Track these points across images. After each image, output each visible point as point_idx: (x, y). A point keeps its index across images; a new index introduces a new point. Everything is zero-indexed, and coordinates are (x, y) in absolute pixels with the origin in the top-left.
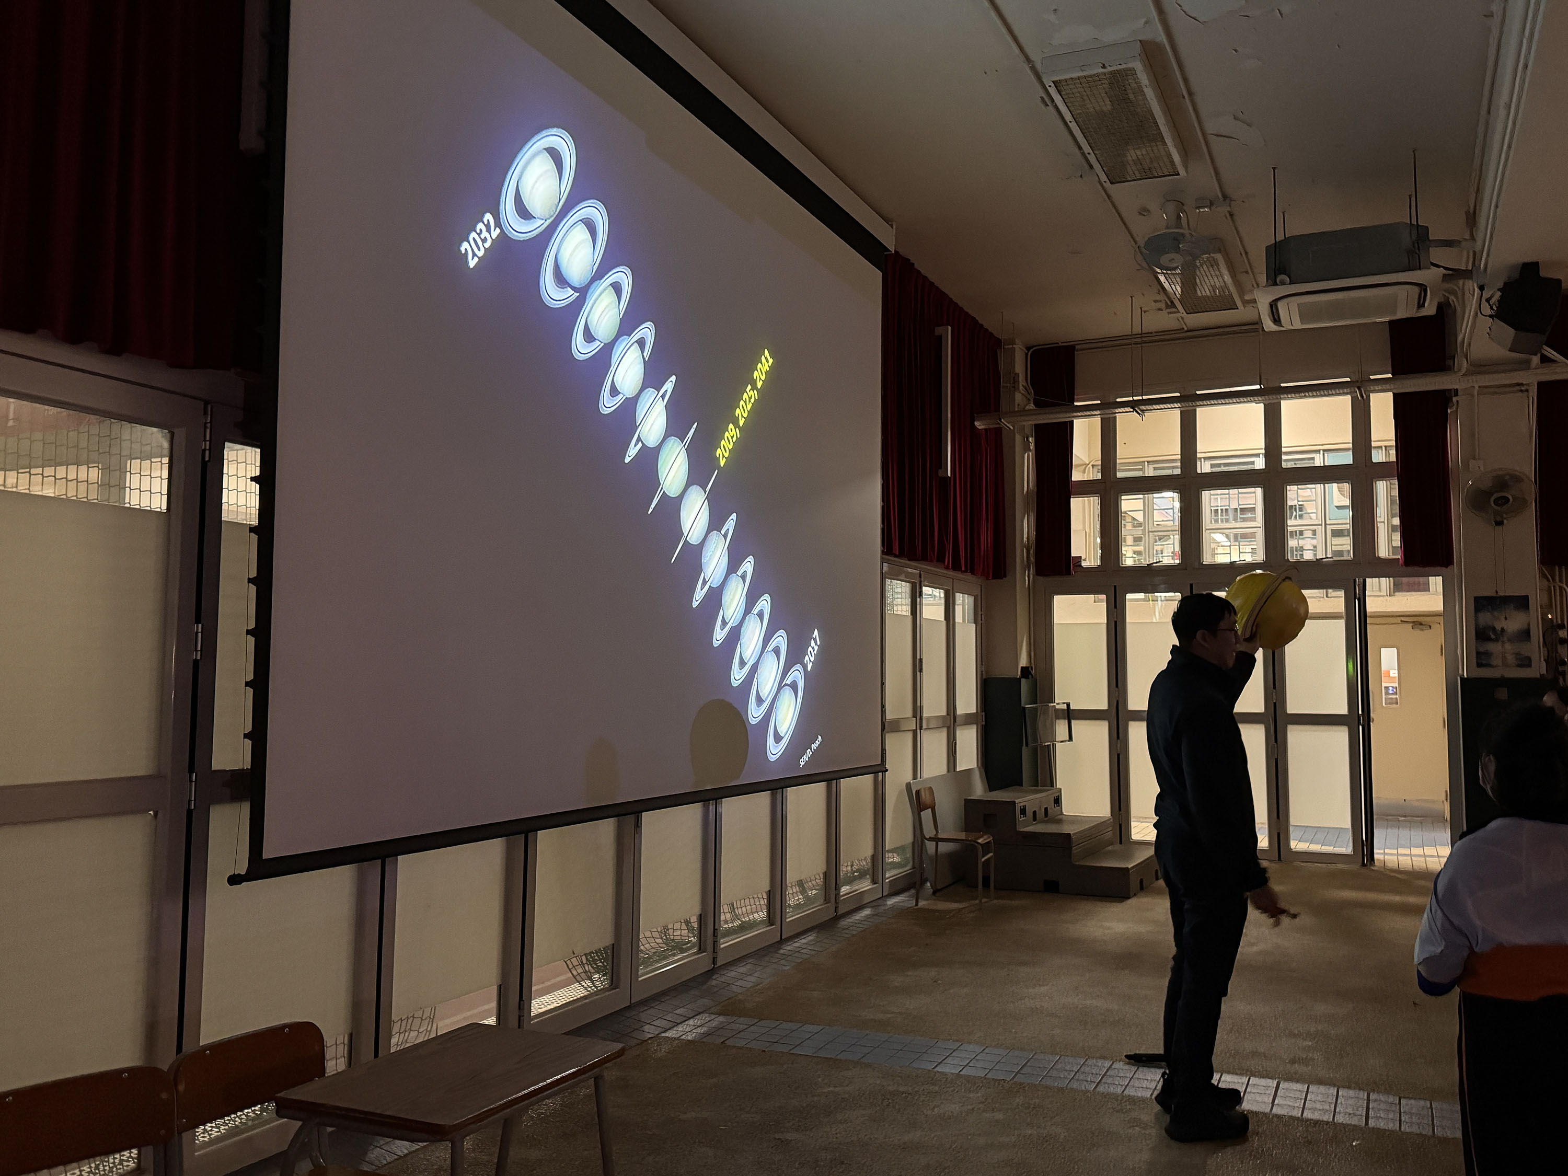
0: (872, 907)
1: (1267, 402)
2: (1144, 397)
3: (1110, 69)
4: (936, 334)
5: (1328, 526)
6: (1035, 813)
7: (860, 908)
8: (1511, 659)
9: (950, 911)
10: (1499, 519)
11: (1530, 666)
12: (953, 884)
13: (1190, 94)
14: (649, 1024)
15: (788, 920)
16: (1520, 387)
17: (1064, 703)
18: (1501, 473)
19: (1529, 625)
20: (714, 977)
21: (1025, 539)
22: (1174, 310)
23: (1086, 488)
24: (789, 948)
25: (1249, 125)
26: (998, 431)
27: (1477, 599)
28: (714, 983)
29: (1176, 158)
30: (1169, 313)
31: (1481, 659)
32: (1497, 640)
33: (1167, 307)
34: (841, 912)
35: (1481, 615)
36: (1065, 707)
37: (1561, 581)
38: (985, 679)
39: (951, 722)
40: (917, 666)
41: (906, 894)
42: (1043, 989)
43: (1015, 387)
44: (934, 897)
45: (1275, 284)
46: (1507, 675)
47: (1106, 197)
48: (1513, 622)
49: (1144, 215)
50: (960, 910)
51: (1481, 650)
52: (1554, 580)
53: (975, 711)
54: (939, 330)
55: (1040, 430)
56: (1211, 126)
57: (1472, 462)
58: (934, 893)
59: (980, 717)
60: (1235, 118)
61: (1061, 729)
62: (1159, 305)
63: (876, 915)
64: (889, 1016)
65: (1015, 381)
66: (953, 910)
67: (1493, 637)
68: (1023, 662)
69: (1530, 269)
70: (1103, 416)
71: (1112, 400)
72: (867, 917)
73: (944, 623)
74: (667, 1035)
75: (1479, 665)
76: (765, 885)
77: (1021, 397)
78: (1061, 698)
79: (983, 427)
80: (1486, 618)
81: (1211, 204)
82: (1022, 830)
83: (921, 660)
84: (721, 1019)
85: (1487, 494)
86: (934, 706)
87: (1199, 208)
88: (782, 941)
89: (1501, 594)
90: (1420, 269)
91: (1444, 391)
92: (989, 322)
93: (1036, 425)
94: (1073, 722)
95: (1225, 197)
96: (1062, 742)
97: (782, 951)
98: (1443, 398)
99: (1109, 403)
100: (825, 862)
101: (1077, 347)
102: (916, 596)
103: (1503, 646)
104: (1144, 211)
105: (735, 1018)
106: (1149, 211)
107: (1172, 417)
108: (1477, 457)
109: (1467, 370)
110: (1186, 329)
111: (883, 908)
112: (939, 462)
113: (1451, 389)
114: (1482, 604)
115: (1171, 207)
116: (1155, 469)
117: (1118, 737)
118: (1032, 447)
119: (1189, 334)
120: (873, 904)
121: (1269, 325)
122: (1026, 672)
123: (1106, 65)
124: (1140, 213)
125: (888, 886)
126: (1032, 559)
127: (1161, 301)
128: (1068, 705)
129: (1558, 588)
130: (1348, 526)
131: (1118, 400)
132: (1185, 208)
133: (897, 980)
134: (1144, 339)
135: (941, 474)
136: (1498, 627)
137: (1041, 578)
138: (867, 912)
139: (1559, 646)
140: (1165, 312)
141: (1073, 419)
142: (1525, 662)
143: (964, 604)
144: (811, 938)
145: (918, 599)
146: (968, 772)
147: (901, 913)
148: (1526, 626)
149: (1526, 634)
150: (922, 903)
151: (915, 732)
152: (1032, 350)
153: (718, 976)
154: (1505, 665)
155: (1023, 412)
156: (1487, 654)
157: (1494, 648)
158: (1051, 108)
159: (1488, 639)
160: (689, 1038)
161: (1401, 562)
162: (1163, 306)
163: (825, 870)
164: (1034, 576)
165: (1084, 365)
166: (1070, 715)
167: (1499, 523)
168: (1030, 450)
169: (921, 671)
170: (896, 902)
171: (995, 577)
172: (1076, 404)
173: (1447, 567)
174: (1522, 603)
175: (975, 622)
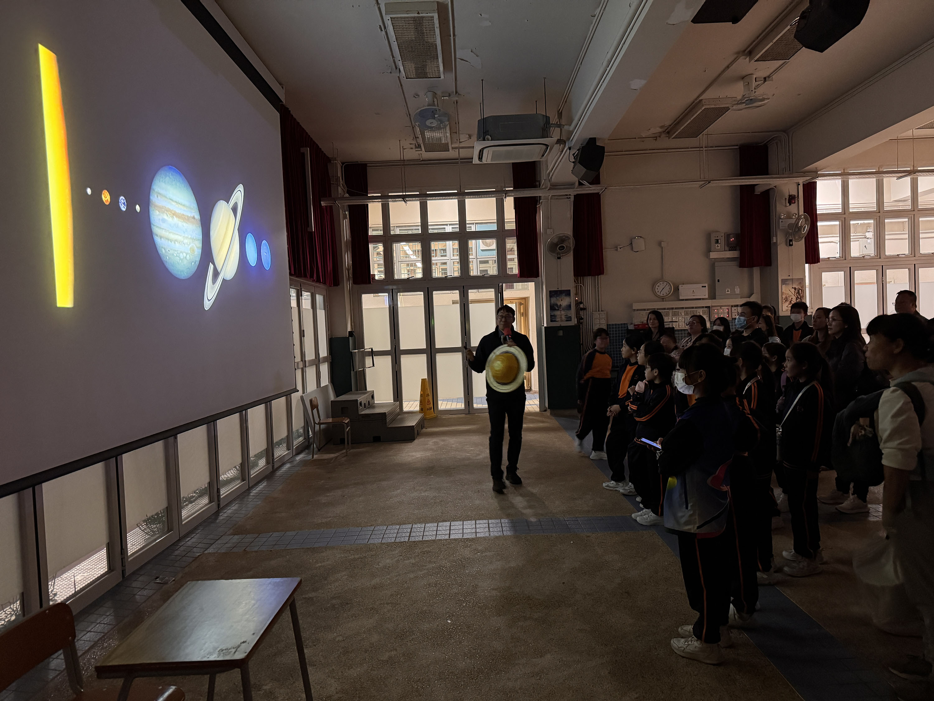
0: (290, 462)
1: (459, 199)
2: (407, 194)
3: (421, 15)
4: (301, 152)
5: (478, 259)
6: (365, 404)
7: (283, 464)
8: (564, 318)
9: (332, 459)
10: (559, 256)
11: (571, 320)
12: (326, 444)
13: (454, 35)
14: (195, 547)
15: (252, 477)
16: (567, 196)
17: (370, 348)
18: (561, 235)
19: (571, 303)
20: (220, 515)
21: (347, 266)
22: (419, 149)
23: (376, 239)
24: (254, 492)
25: (477, 56)
26: (331, 207)
27: (550, 292)
28: (221, 518)
29: (441, 68)
30: (416, 151)
31: (552, 318)
32: (558, 310)
33: (416, 147)
34: (276, 466)
35: (552, 299)
36: (370, 350)
37: (581, 283)
38: (330, 338)
39: (317, 362)
40: (302, 334)
41: (304, 453)
42: (399, 491)
43: (338, 185)
44: (319, 452)
45: (484, 140)
46: (562, 325)
47: (400, 85)
48: (564, 302)
49: (416, 98)
50: (336, 457)
51: (552, 314)
52: (578, 283)
53: (326, 355)
54: (302, 150)
55: (352, 208)
56: (460, 54)
57: (548, 230)
58: (319, 450)
59: (329, 358)
60: (471, 52)
61: (368, 361)
62: (412, 146)
63: (292, 467)
64: (329, 519)
65: (337, 179)
66: (333, 458)
67: (557, 308)
68: (349, 329)
69: (592, 141)
70: (382, 202)
71: (386, 194)
72: (289, 468)
73: (311, 311)
74: (209, 552)
75: (551, 321)
76: (239, 460)
77: (341, 190)
78: (368, 346)
79: (324, 205)
80: (554, 300)
81: (449, 95)
82: (361, 413)
83: (304, 331)
84: (236, 537)
85: (556, 245)
86: (310, 355)
87: (443, 97)
88: (250, 489)
89: (560, 289)
90: (547, 137)
91: (535, 197)
92: (325, 147)
93: (349, 206)
94: (374, 357)
95: (456, 92)
96: (369, 368)
97: (252, 494)
98: (534, 201)
99: (386, 196)
100: (266, 441)
101: (368, 165)
102: (299, 296)
103: (561, 312)
104: (416, 95)
105: (244, 536)
106: (418, 96)
107: (416, 205)
108: (550, 227)
109: (550, 188)
110: (421, 159)
111: (295, 462)
112: (308, 224)
113: (537, 196)
114: (552, 294)
115: (430, 94)
116: (400, 230)
117: (396, 363)
118: (348, 216)
119: (423, 162)
120: (290, 461)
121: (476, 161)
122: (351, 334)
123: (420, 12)
124: (414, 97)
125: (295, 450)
126: (351, 276)
127: (413, 144)
128: (372, 349)
129: (579, 286)
130: (495, 259)
131: (390, 194)
132: (436, 96)
133: (323, 499)
134: (403, 163)
135: (309, 230)
136: (559, 304)
137: (355, 286)
138: (288, 466)
139: (580, 311)
140: (414, 150)
141: (368, 203)
142: (569, 319)
143: (319, 299)
144: (264, 484)
145: (300, 297)
146: (326, 386)
147: (304, 463)
148: (569, 304)
149: (569, 307)
150: (315, 456)
151: (302, 369)
152: (344, 165)
153: (222, 513)
154: (562, 321)
155: (343, 198)
156: (555, 316)
157: (557, 313)
158: (384, 32)
159: (555, 310)
160: (223, 551)
161: (518, 276)
162: (413, 146)
163: (266, 447)
164: (352, 284)
165: (372, 175)
166: (373, 353)
167: (559, 258)
168: (346, 218)
169: (304, 336)
170: (300, 458)
171: (334, 286)
172: (369, 195)
173: (536, 278)
174: (568, 293)
175: (325, 309)
